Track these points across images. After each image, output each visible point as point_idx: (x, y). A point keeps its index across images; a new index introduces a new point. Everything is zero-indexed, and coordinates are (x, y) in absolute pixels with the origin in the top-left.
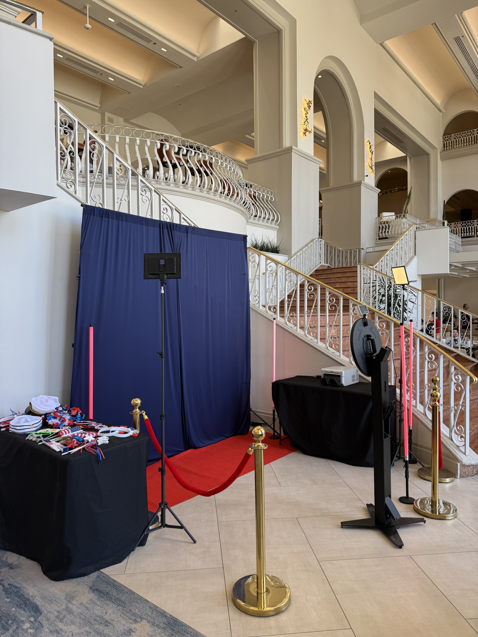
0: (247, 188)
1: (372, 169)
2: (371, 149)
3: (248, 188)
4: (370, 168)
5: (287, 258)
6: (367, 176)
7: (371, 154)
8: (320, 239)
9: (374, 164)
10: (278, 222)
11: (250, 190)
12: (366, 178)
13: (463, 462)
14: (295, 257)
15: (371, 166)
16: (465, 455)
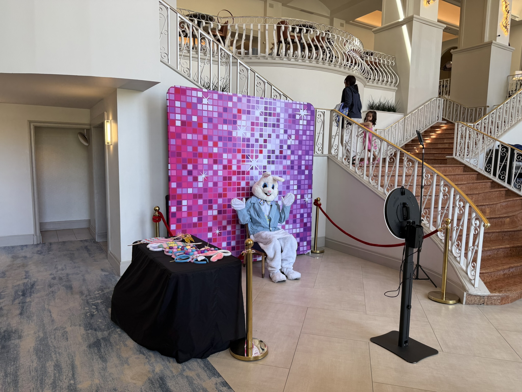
0: (367, 56)
1: (506, 27)
2: (507, 9)
3: (369, 55)
4: (504, 28)
5: (403, 116)
6: (499, 36)
7: (507, 13)
8: (438, 98)
9: (509, 23)
10: (396, 84)
11: (371, 57)
12: (498, 38)
13: (469, 292)
14: (410, 115)
15: (505, 25)
16: (474, 286)
